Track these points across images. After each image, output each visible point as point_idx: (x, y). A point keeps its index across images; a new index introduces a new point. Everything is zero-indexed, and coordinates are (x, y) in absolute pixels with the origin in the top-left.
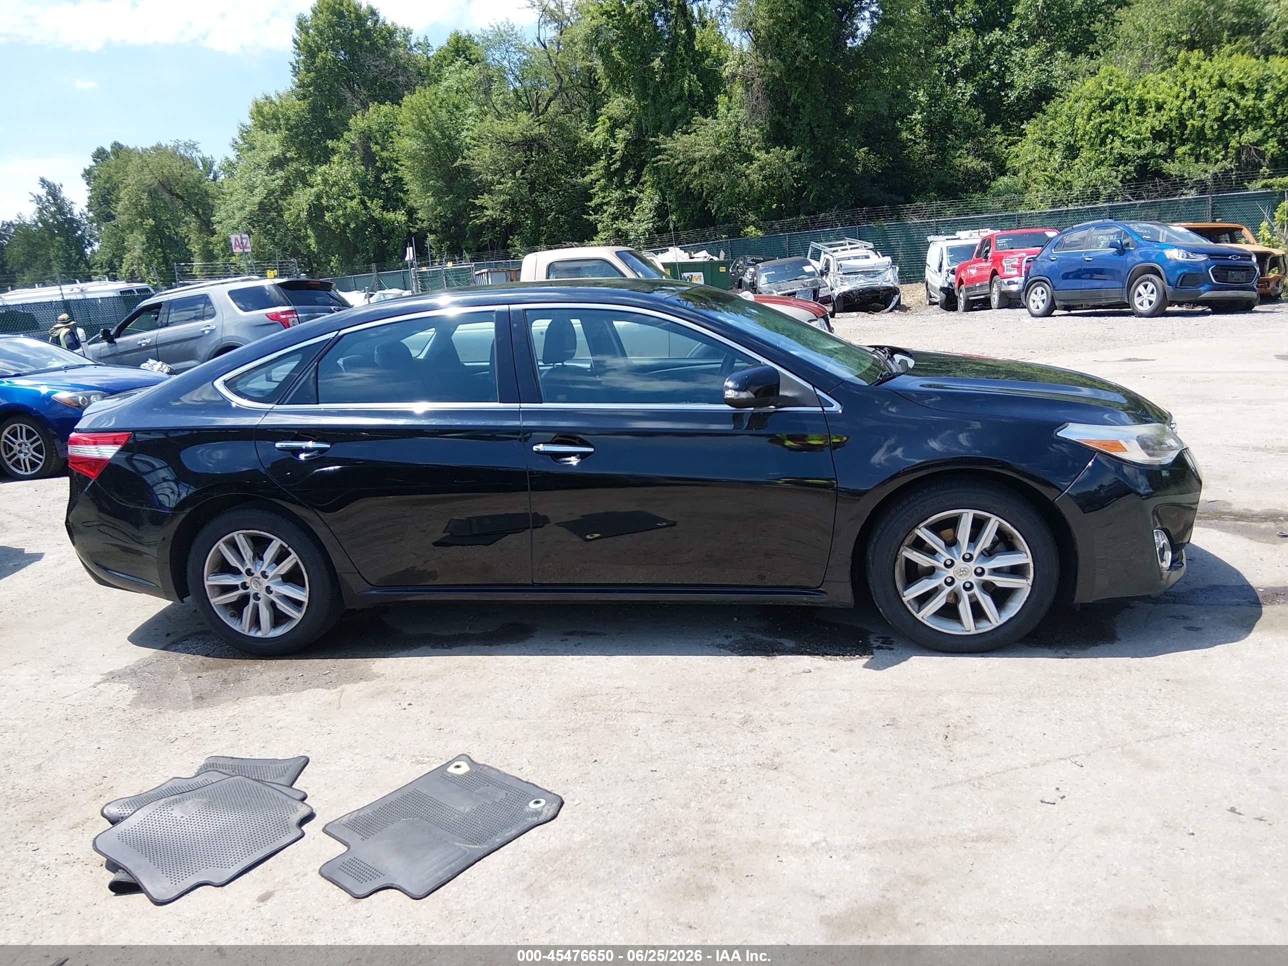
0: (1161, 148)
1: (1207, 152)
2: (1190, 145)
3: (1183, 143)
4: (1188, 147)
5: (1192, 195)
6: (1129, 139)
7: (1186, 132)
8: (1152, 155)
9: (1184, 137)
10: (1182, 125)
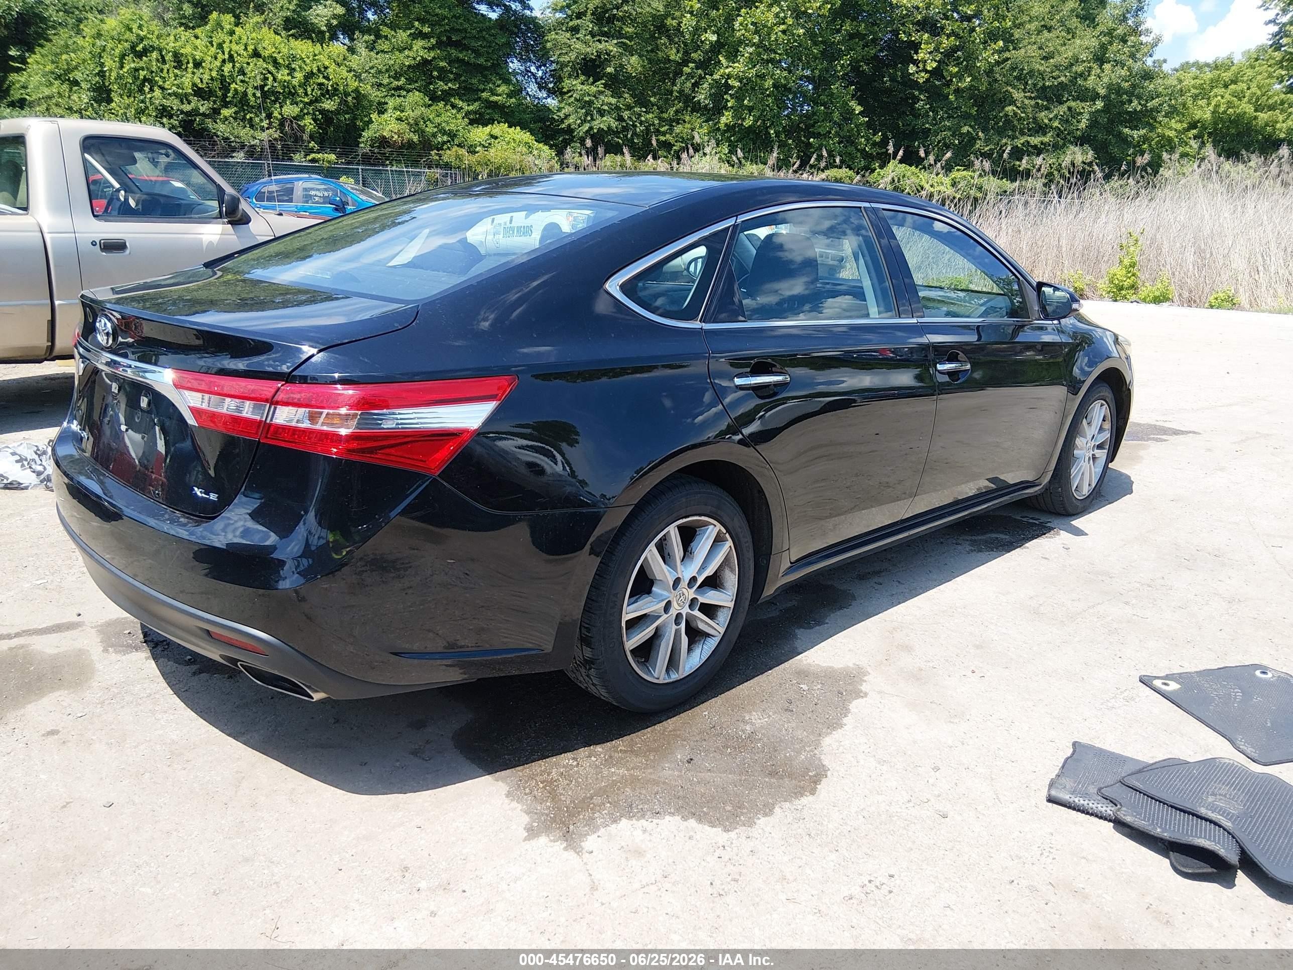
0: (204, 107)
1: (251, 118)
2: (234, 109)
3: (226, 105)
4: (233, 110)
5: (240, 159)
6: (170, 91)
7: (228, 95)
8: (195, 112)
9: (227, 100)
10: (225, 88)
